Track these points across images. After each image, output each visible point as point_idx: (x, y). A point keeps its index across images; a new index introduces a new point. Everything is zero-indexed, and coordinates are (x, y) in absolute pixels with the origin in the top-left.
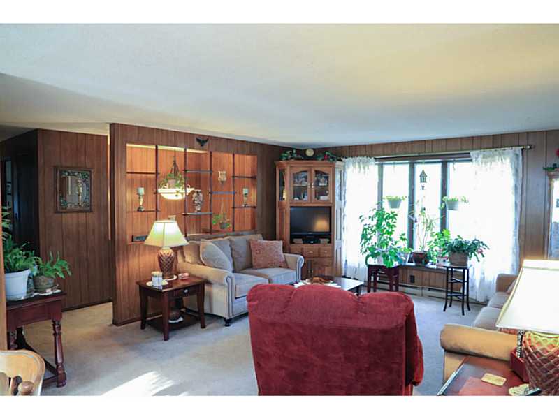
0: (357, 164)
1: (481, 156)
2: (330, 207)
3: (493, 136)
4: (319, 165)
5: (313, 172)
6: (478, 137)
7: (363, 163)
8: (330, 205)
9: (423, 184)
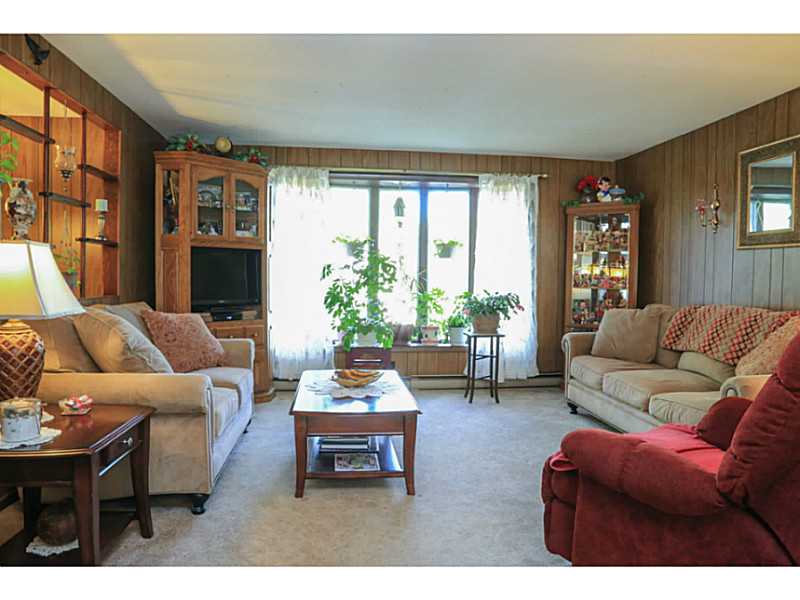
0: (295, 179)
1: (492, 182)
2: (260, 251)
3: (502, 157)
4: (241, 170)
5: (233, 182)
6: (483, 156)
7: (308, 178)
8: (259, 248)
9: (400, 219)
